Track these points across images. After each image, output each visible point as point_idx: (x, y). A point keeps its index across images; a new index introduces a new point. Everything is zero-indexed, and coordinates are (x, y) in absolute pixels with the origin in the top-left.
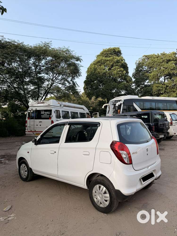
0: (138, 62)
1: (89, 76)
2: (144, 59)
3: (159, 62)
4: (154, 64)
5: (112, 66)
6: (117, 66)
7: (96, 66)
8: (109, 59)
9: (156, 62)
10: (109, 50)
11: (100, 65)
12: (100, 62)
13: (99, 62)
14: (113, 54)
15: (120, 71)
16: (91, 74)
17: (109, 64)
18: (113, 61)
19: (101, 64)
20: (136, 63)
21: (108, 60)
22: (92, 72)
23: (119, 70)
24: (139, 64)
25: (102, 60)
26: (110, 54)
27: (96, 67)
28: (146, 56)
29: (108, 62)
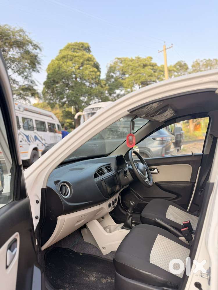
0: (109, 66)
1: (51, 74)
2: (117, 62)
3: (134, 67)
4: (128, 69)
5: (82, 64)
6: (89, 65)
7: (61, 62)
8: (77, 54)
9: (131, 66)
10: (76, 44)
11: (66, 62)
12: (66, 57)
13: (64, 57)
14: (81, 50)
15: (92, 72)
16: (53, 73)
17: (78, 61)
18: (83, 58)
19: (68, 60)
20: (107, 66)
21: (76, 56)
22: (55, 70)
23: (91, 70)
24: (111, 67)
25: (68, 55)
26: (78, 49)
27: (60, 64)
28: (119, 59)
29: (77, 59)
